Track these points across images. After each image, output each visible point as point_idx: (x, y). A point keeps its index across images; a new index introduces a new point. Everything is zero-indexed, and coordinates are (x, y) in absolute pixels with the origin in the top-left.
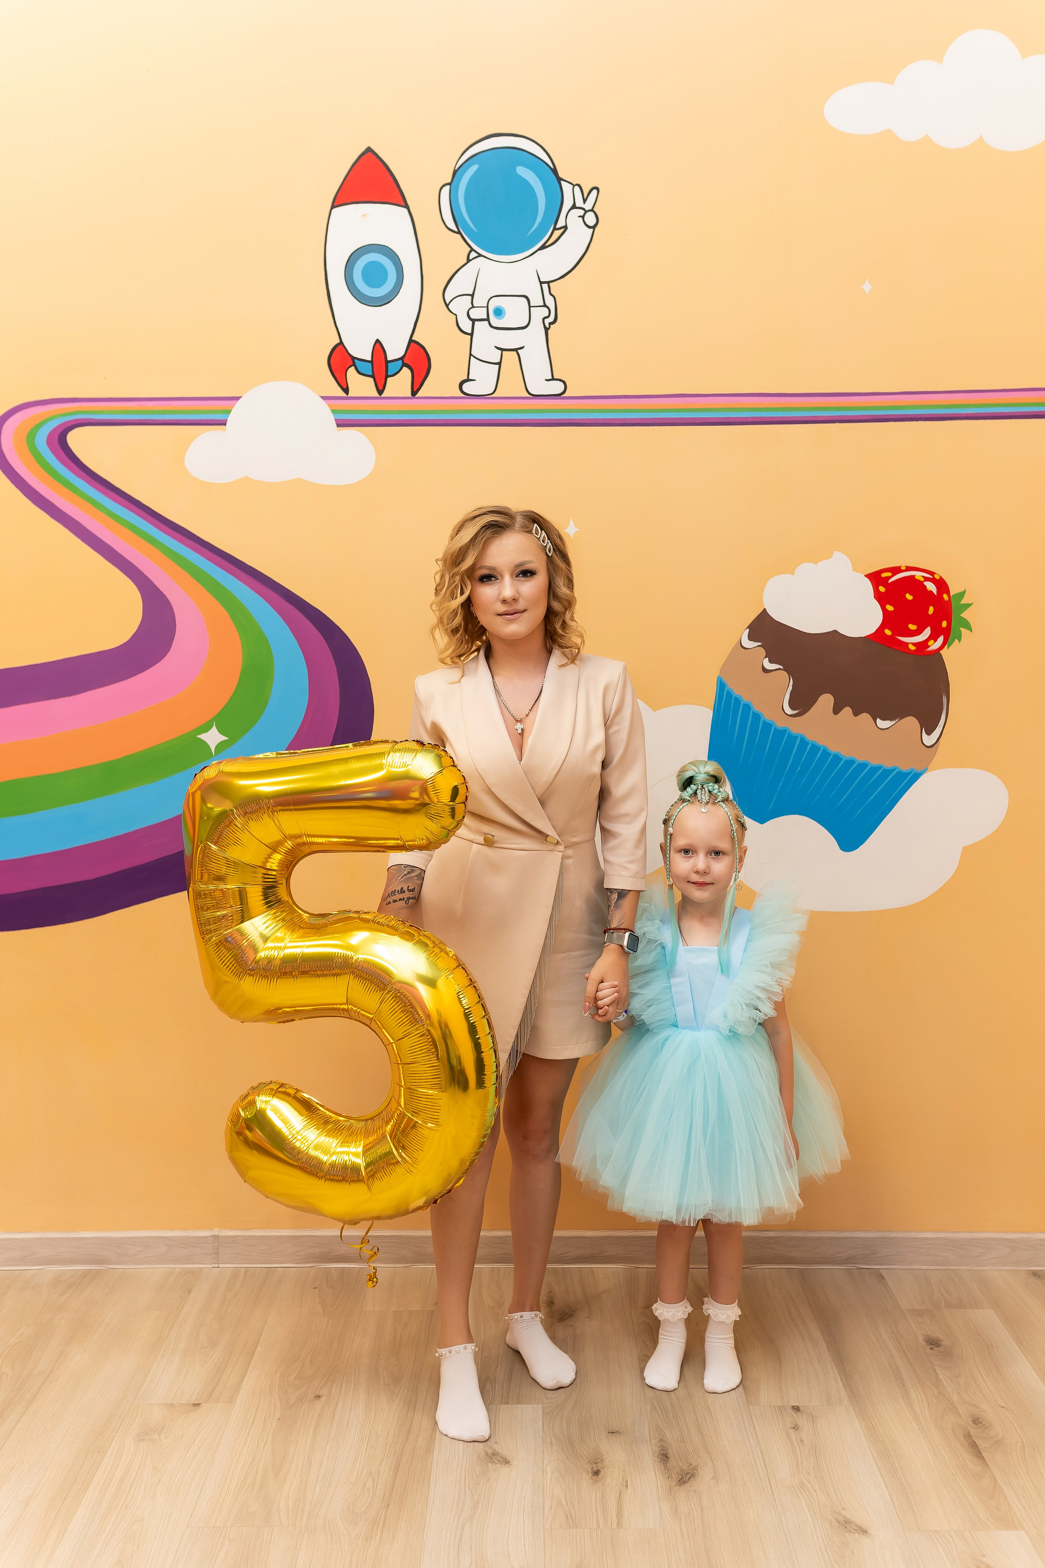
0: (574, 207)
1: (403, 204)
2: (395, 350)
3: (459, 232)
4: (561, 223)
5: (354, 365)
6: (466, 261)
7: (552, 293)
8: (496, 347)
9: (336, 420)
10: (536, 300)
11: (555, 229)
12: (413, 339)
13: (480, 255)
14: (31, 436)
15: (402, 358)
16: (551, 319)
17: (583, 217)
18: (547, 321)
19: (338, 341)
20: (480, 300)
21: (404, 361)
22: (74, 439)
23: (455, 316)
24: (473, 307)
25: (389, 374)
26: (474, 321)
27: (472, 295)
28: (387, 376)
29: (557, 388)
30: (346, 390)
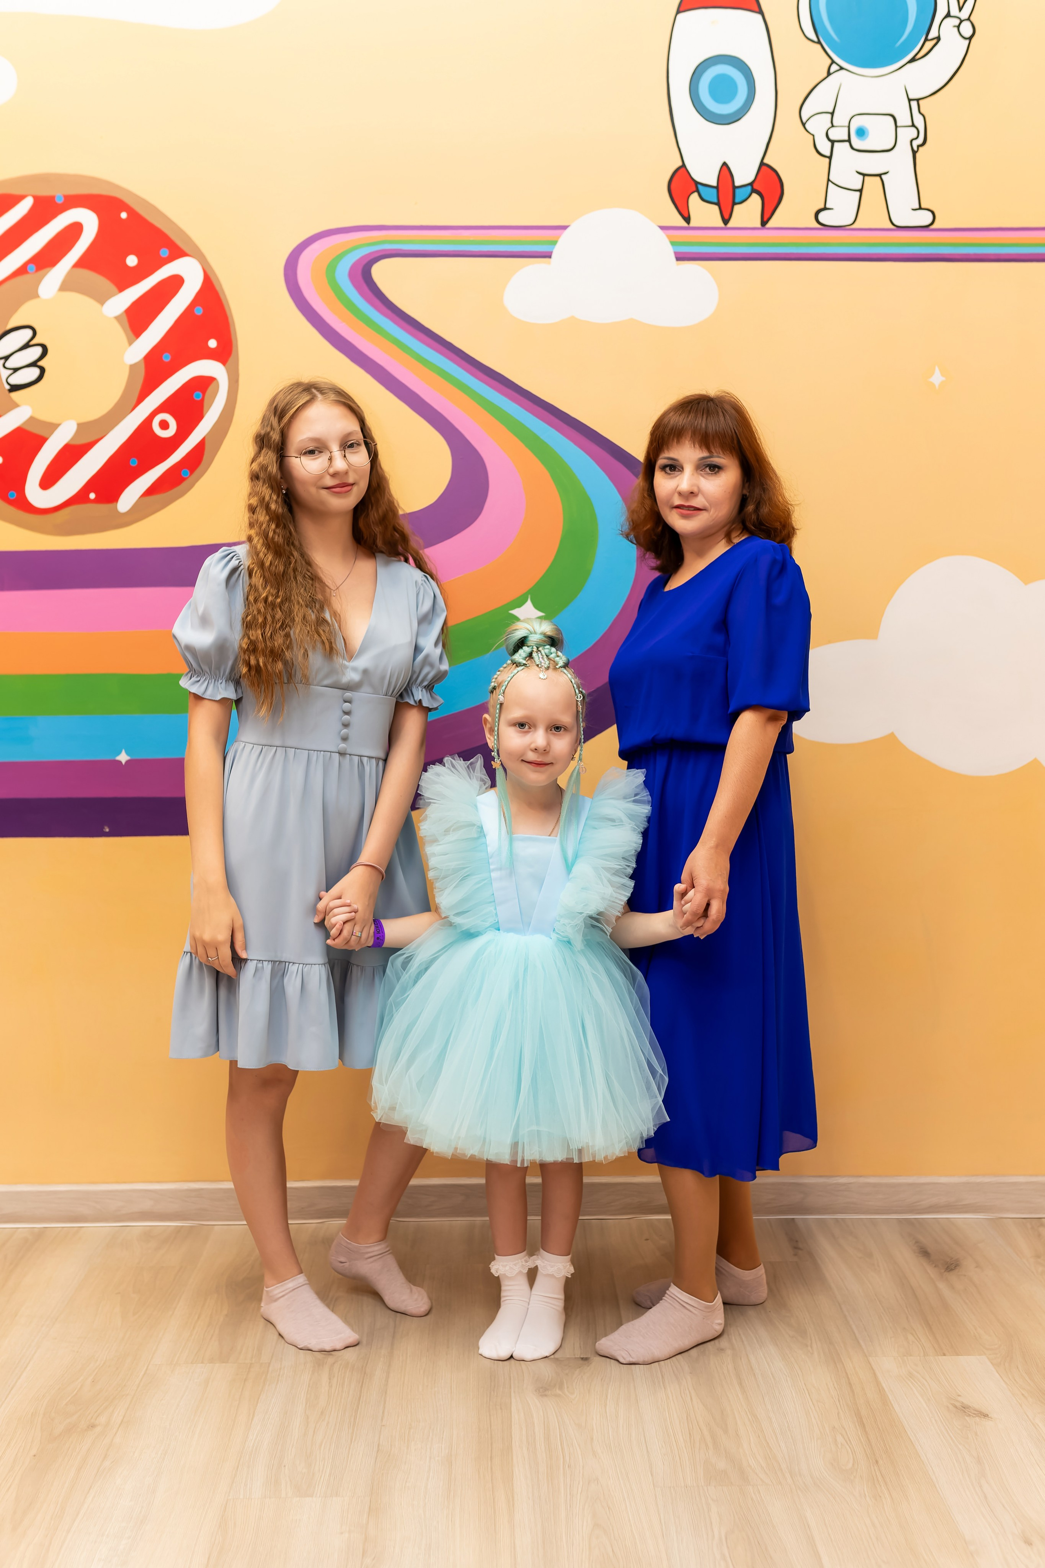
0: (948, 15)
1: (757, 9)
2: (744, 174)
3: (819, 42)
4: (933, 34)
5: (697, 191)
6: (825, 74)
7: (922, 111)
8: (857, 172)
9: (676, 253)
10: (904, 119)
11: (926, 40)
12: (765, 161)
13: (841, 68)
14: (331, 268)
15: (751, 184)
16: (920, 140)
17: (958, 27)
18: (915, 144)
19: (680, 164)
20: (841, 118)
21: (754, 189)
22: (381, 273)
23: (812, 137)
24: (833, 126)
25: (737, 200)
26: (833, 142)
27: (832, 114)
28: (734, 204)
29: (924, 218)
30: (687, 219)
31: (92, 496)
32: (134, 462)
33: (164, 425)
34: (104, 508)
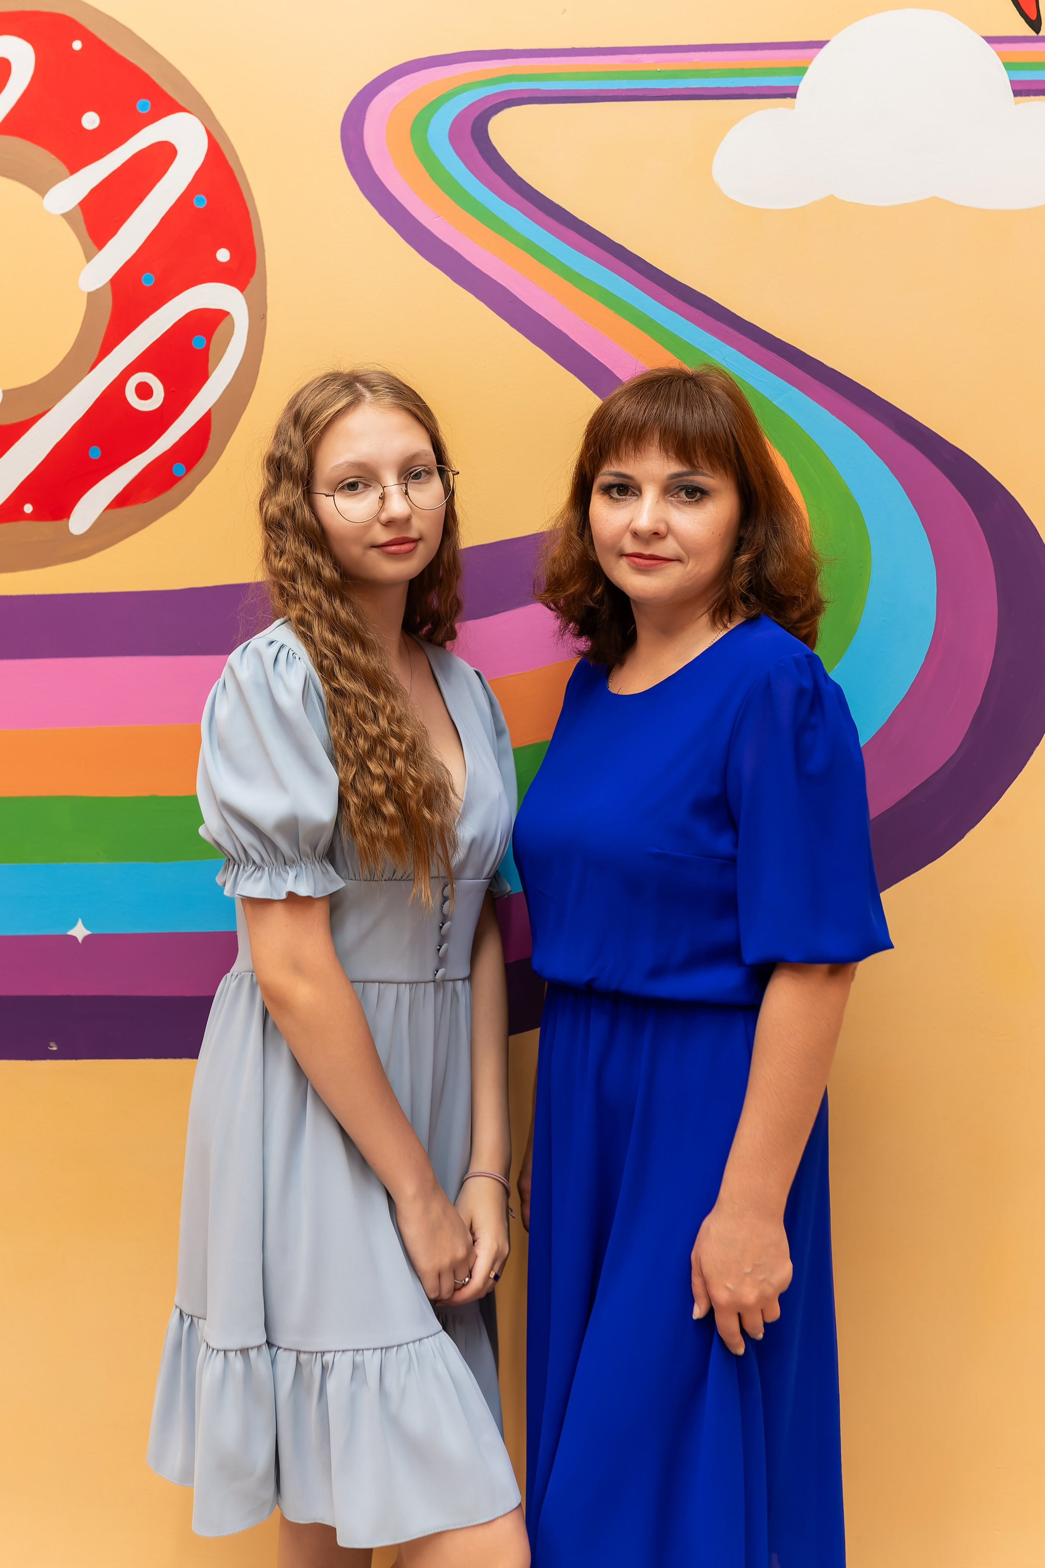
9: (1012, 83)
14: (420, 125)
22: (502, 130)
30: (1035, 25)
31: (28, 508)
32: (95, 453)
33: (144, 391)
34: (47, 527)
